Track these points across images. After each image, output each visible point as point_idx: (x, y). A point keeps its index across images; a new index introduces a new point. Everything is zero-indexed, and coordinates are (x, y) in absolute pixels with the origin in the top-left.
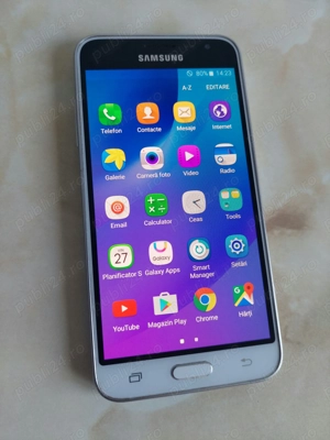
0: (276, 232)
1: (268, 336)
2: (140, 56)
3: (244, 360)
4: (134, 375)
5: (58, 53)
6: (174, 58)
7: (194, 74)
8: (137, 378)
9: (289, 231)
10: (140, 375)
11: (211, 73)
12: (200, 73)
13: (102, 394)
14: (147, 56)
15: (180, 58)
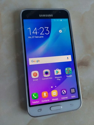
0: (80, 67)
1: (78, 97)
2: (40, 15)
3: (71, 104)
4: (39, 109)
5: (15, 14)
6: (50, 15)
7: (56, 20)
8: (40, 110)
9: (84, 67)
10: (41, 110)
11: (61, 20)
12: (58, 20)
13: (30, 115)
14: (42, 15)
15: (52, 15)
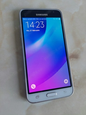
0: (71, 59)
1: (70, 85)
2: (36, 14)
3: (64, 91)
6: (45, 15)
9: (74, 59)
10: (38, 96)
14: (38, 14)
15: (47, 15)
